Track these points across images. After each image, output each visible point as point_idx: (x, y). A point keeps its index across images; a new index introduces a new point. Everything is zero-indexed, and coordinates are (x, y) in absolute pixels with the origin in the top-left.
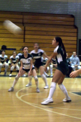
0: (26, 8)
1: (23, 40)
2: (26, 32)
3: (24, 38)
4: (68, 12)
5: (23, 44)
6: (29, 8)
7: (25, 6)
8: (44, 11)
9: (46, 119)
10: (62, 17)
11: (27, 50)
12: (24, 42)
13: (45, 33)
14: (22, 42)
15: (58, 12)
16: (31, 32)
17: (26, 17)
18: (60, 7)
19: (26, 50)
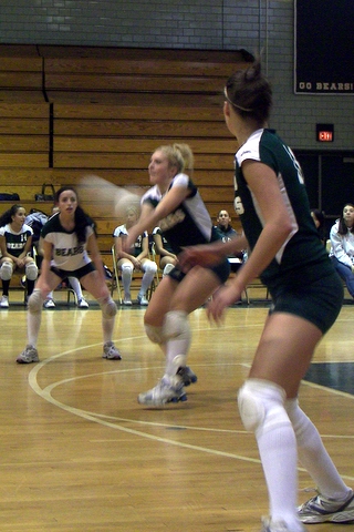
0: (55, 27)
1: (46, 157)
2: (59, 127)
3: (51, 153)
4: (226, 41)
5: (46, 176)
6: (67, 28)
7: (50, 19)
8: (127, 40)
9: (159, 475)
10: (202, 60)
11: (73, 200)
12: (51, 166)
13: (135, 129)
14: (44, 168)
15: (186, 40)
16: (76, 125)
17: (55, 64)
18: (191, 21)
19: (69, 202)
